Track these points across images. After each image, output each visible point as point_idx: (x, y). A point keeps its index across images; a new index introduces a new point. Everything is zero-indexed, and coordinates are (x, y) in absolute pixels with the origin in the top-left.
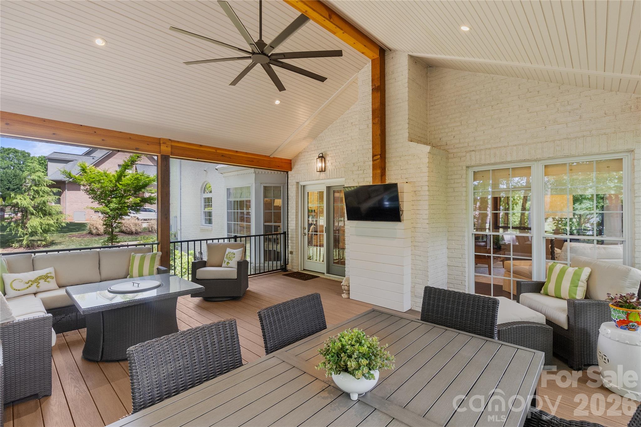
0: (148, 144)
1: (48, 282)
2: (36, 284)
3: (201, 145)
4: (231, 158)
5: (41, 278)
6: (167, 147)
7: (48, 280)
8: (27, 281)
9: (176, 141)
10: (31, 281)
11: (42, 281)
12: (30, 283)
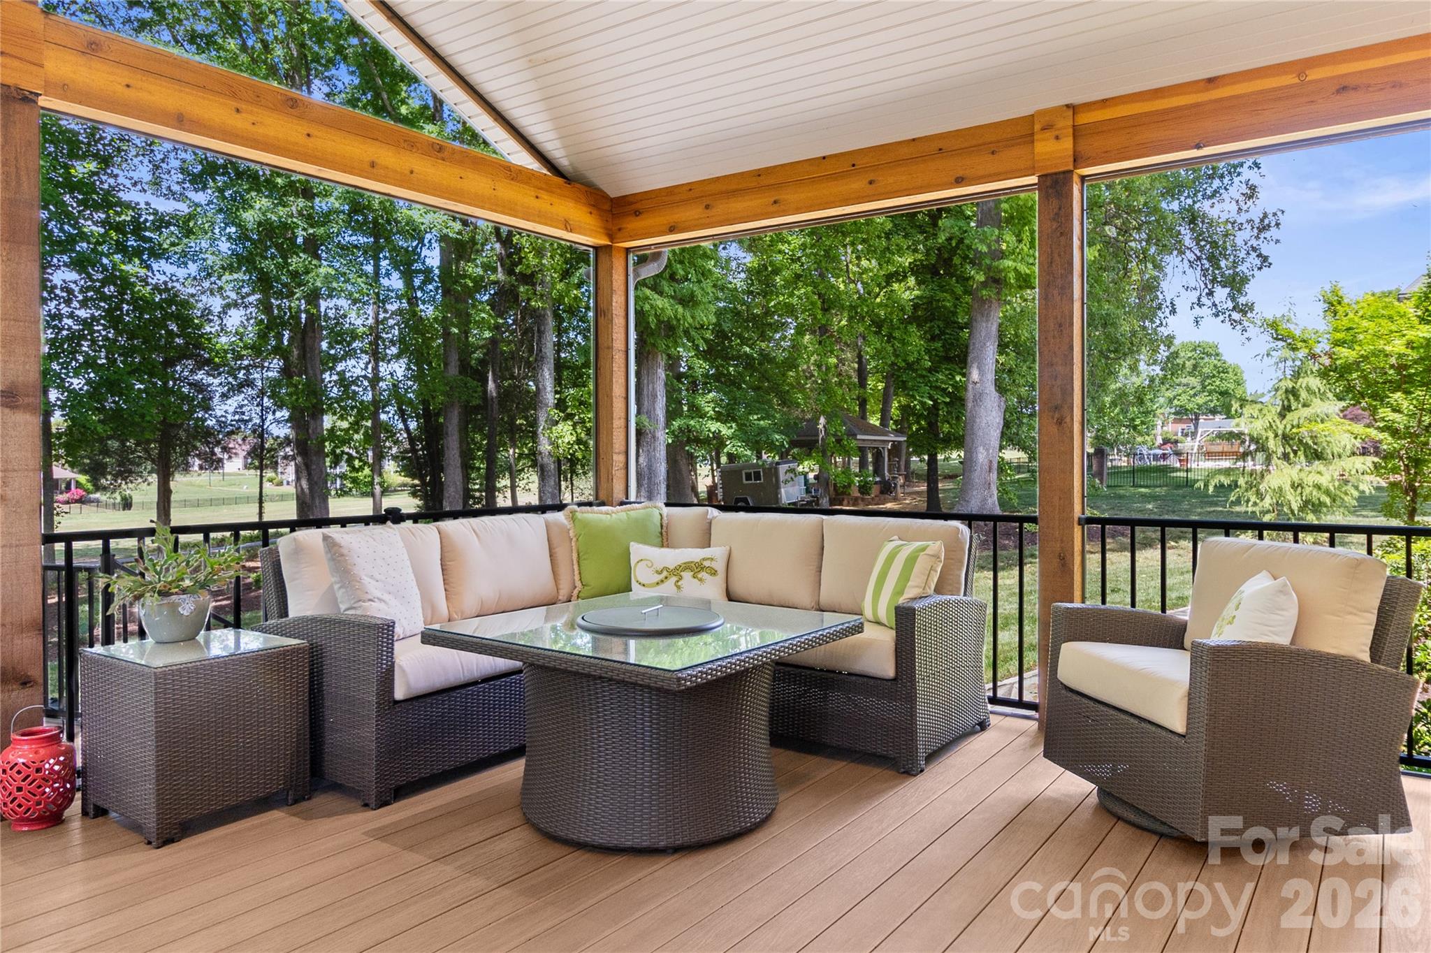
0: (993, 153)
1: (700, 580)
2: (674, 579)
3: (1210, 80)
4: (1400, 85)
5: (688, 566)
6: (1057, 138)
7: (700, 576)
8: (660, 568)
9: (1094, 103)
10: (666, 569)
11: (687, 575)
12: (665, 573)
